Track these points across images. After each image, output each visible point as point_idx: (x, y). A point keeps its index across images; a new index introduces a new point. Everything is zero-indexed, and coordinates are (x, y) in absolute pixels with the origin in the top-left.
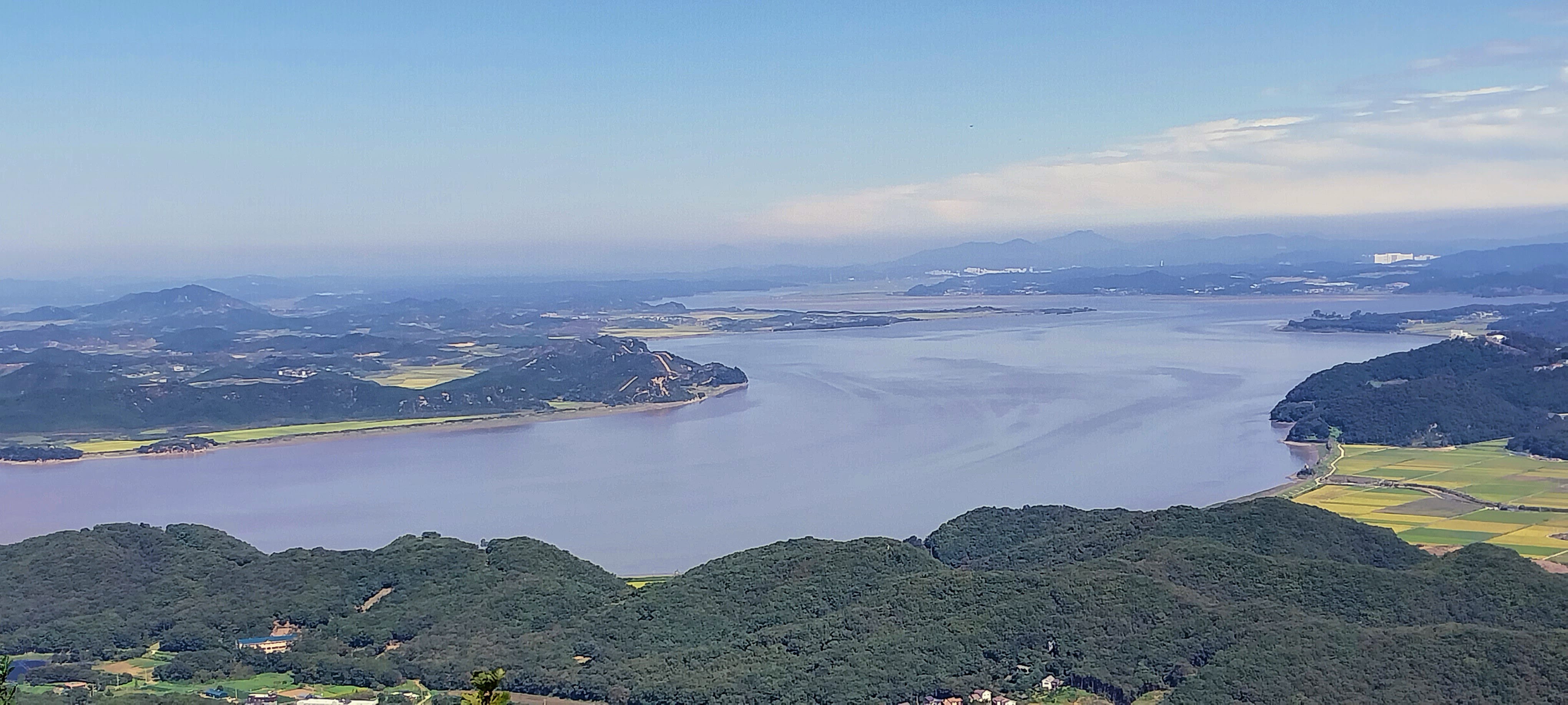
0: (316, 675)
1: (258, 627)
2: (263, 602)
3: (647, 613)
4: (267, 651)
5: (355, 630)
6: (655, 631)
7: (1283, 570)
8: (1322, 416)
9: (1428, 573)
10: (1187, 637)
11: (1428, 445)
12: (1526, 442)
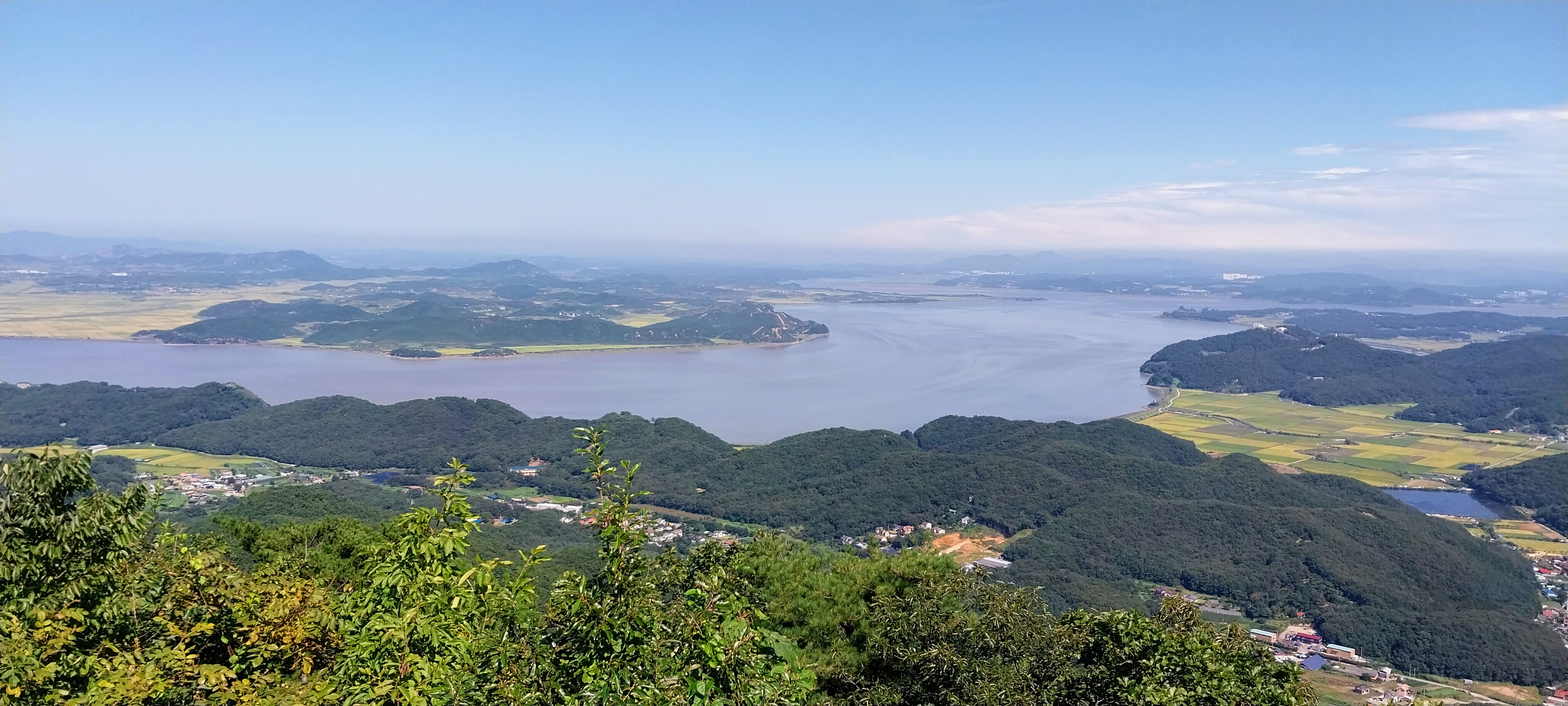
0: (550, 490)
1: (521, 461)
2: (526, 446)
3: (741, 466)
4: (526, 474)
5: (575, 466)
6: (744, 477)
7: (1116, 463)
8: (1169, 371)
9: (1204, 468)
10: (1051, 498)
11: (1231, 392)
12: (1291, 393)
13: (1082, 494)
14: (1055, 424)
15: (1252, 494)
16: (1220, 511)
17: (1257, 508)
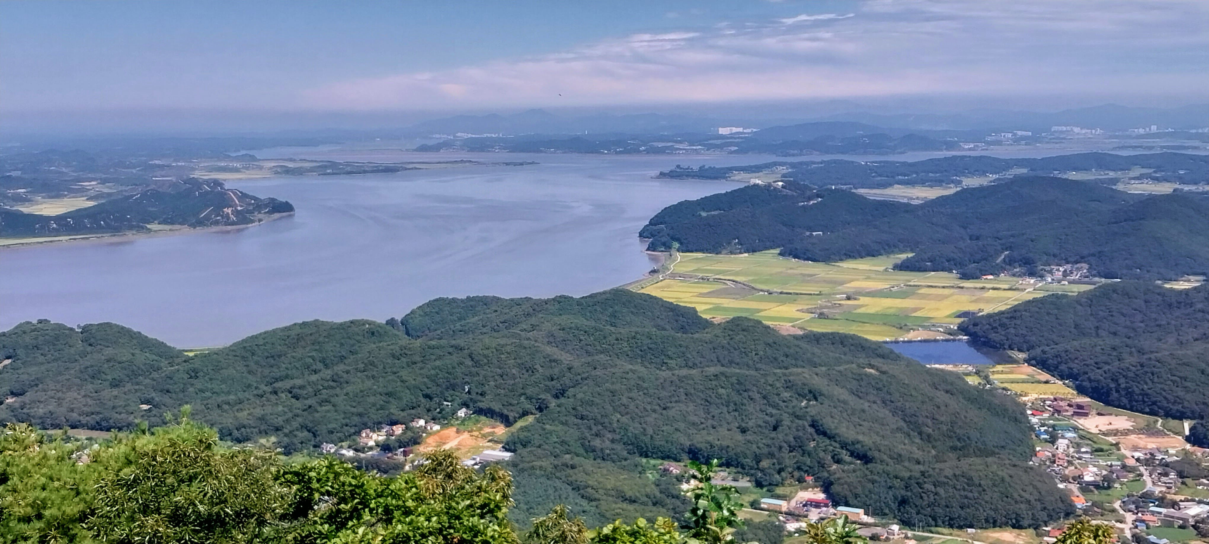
3: (194, 374)
6: (199, 386)
7: (618, 336)
8: (668, 235)
9: (707, 336)
10: (552, 380)
11: (732, 253)
12: (791, 250)
13: (584, 373)
14: (553, 299)
15: (756, 358)
16: (724, 379)
17: (762, 372)
